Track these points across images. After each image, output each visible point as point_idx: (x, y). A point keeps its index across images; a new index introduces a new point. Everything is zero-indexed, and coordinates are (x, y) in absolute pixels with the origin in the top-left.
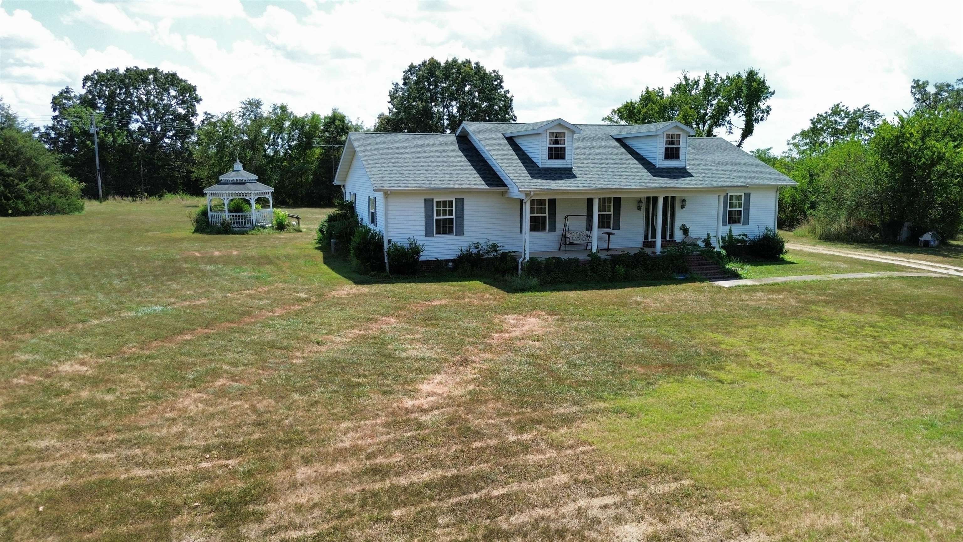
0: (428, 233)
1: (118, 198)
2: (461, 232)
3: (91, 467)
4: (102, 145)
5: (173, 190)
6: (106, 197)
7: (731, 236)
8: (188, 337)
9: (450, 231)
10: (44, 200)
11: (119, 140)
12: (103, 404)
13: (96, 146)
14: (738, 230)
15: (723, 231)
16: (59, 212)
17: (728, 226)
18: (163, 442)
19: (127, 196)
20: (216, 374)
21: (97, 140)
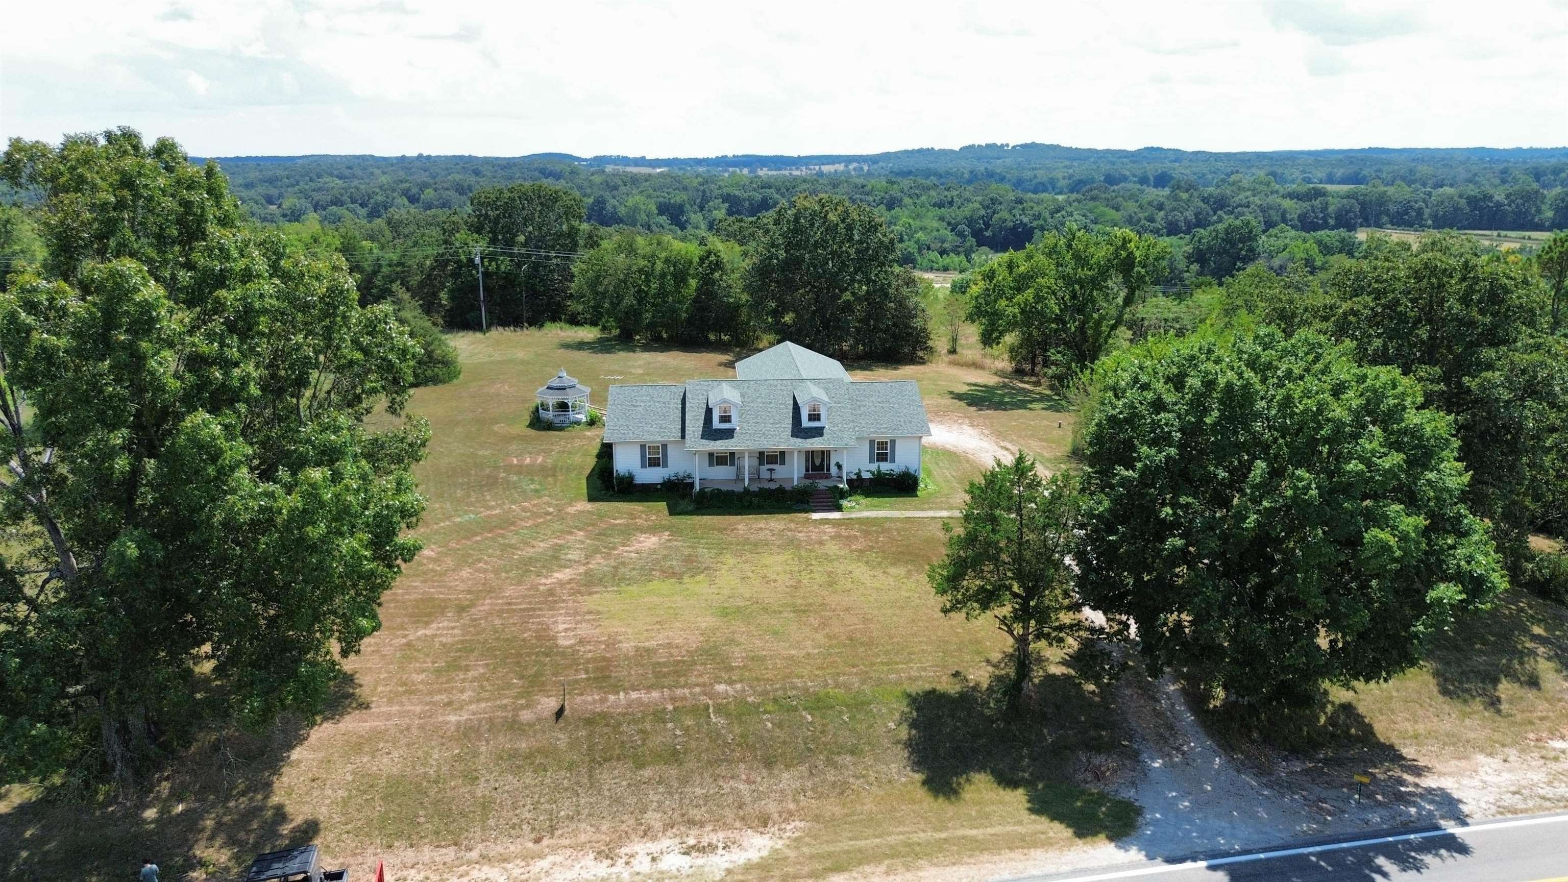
0: (643, 466)
1: (500, 329)
2: (665, 465)
3: (428, 593)
4: (486, 274)
5: (554, 319)
6: (489, 326)
7: (879, 471)
8: (478, 538)
9: (659, 465)
10: (429, 373)
11: (503, 268)
12: (436, 571)
13: (480, 275)
14: (885, 467)
15: (874, 467)
16: (440, 381)
17: (876, 464)
18: (450, 588)
19: (509, 326)
20: (479, 560)
21: (481, 269)
